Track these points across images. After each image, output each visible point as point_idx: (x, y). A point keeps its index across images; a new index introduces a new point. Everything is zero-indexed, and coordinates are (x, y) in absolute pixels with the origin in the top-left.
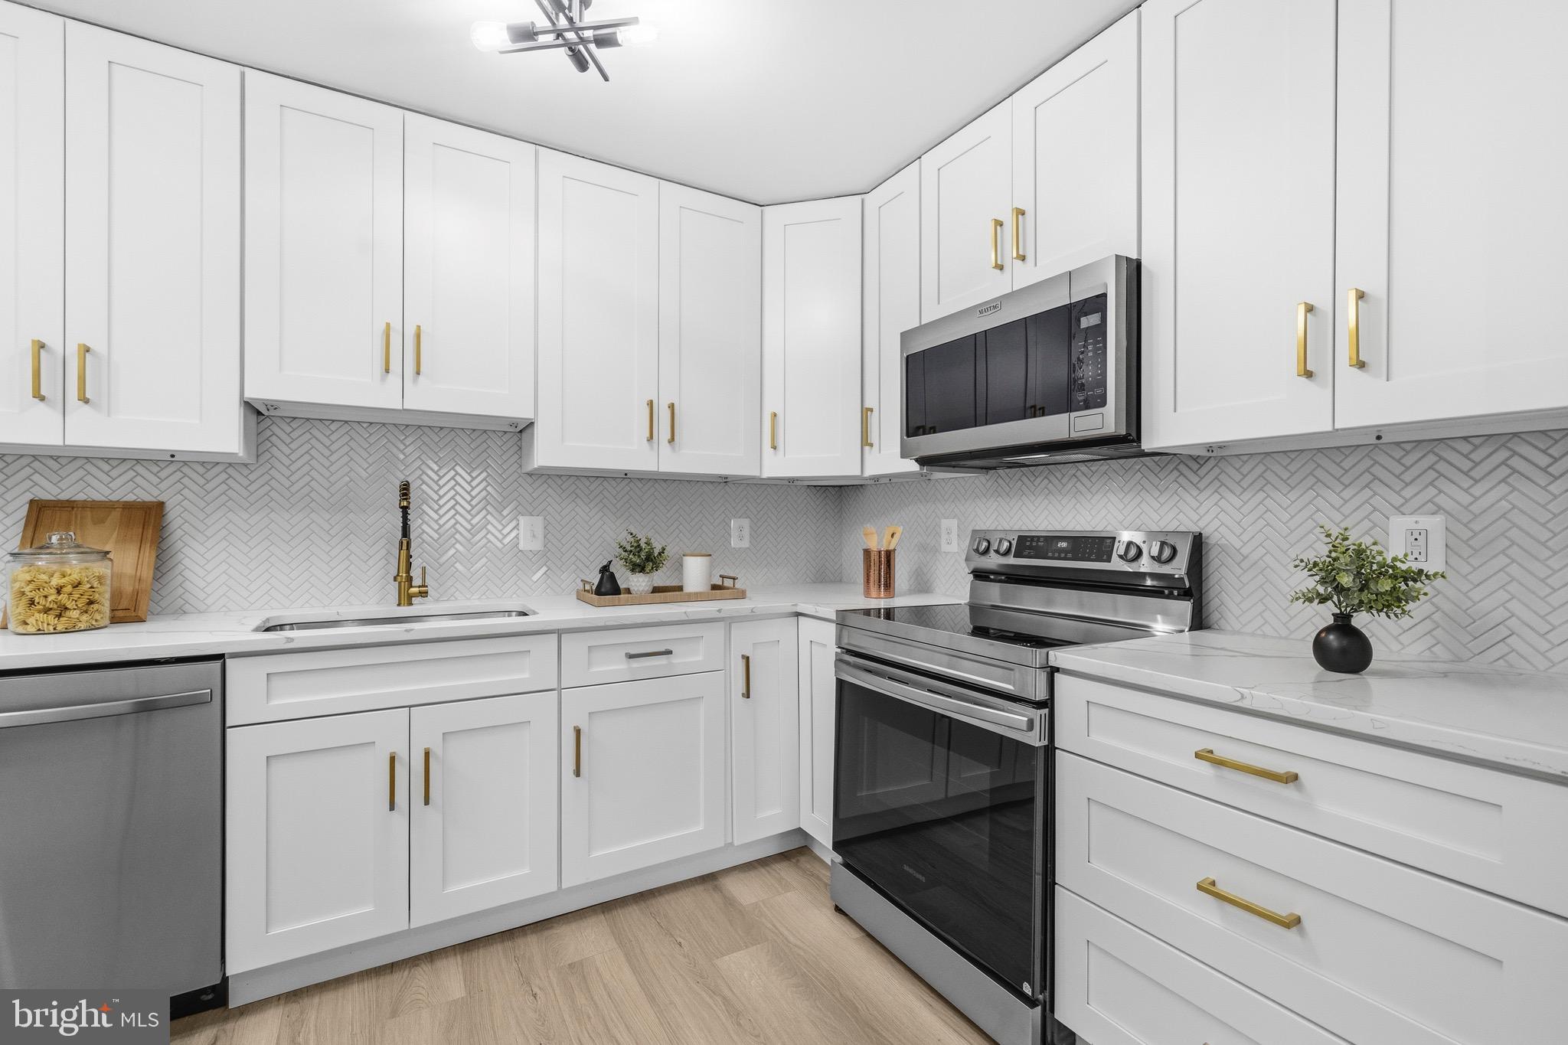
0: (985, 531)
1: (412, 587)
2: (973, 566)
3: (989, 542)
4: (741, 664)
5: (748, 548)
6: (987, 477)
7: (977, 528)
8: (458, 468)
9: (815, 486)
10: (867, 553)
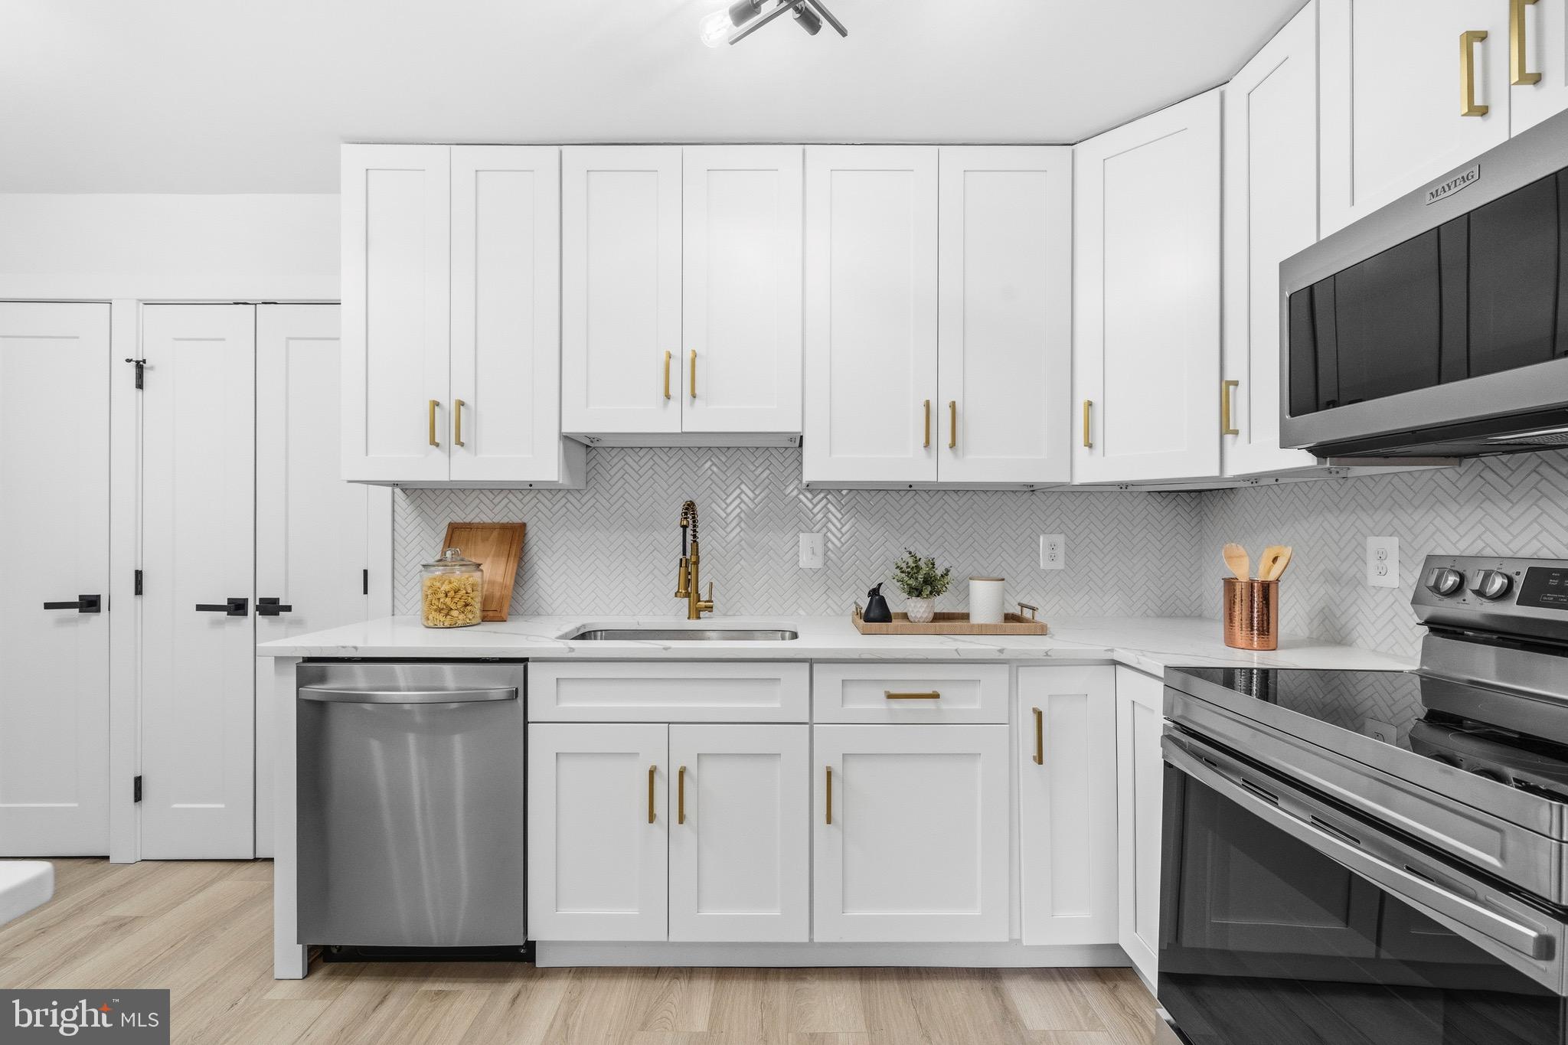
0: (1454, 558)
1: (699, 601)
2: (1428, 611)
3: (1462, 577)
4: (1032, 720)
5: (1063, 570)
6: (1460, 470)
7: (1439, 552)
8: (743, 487)
9: (1159, 492)
10: (1230, 584)
